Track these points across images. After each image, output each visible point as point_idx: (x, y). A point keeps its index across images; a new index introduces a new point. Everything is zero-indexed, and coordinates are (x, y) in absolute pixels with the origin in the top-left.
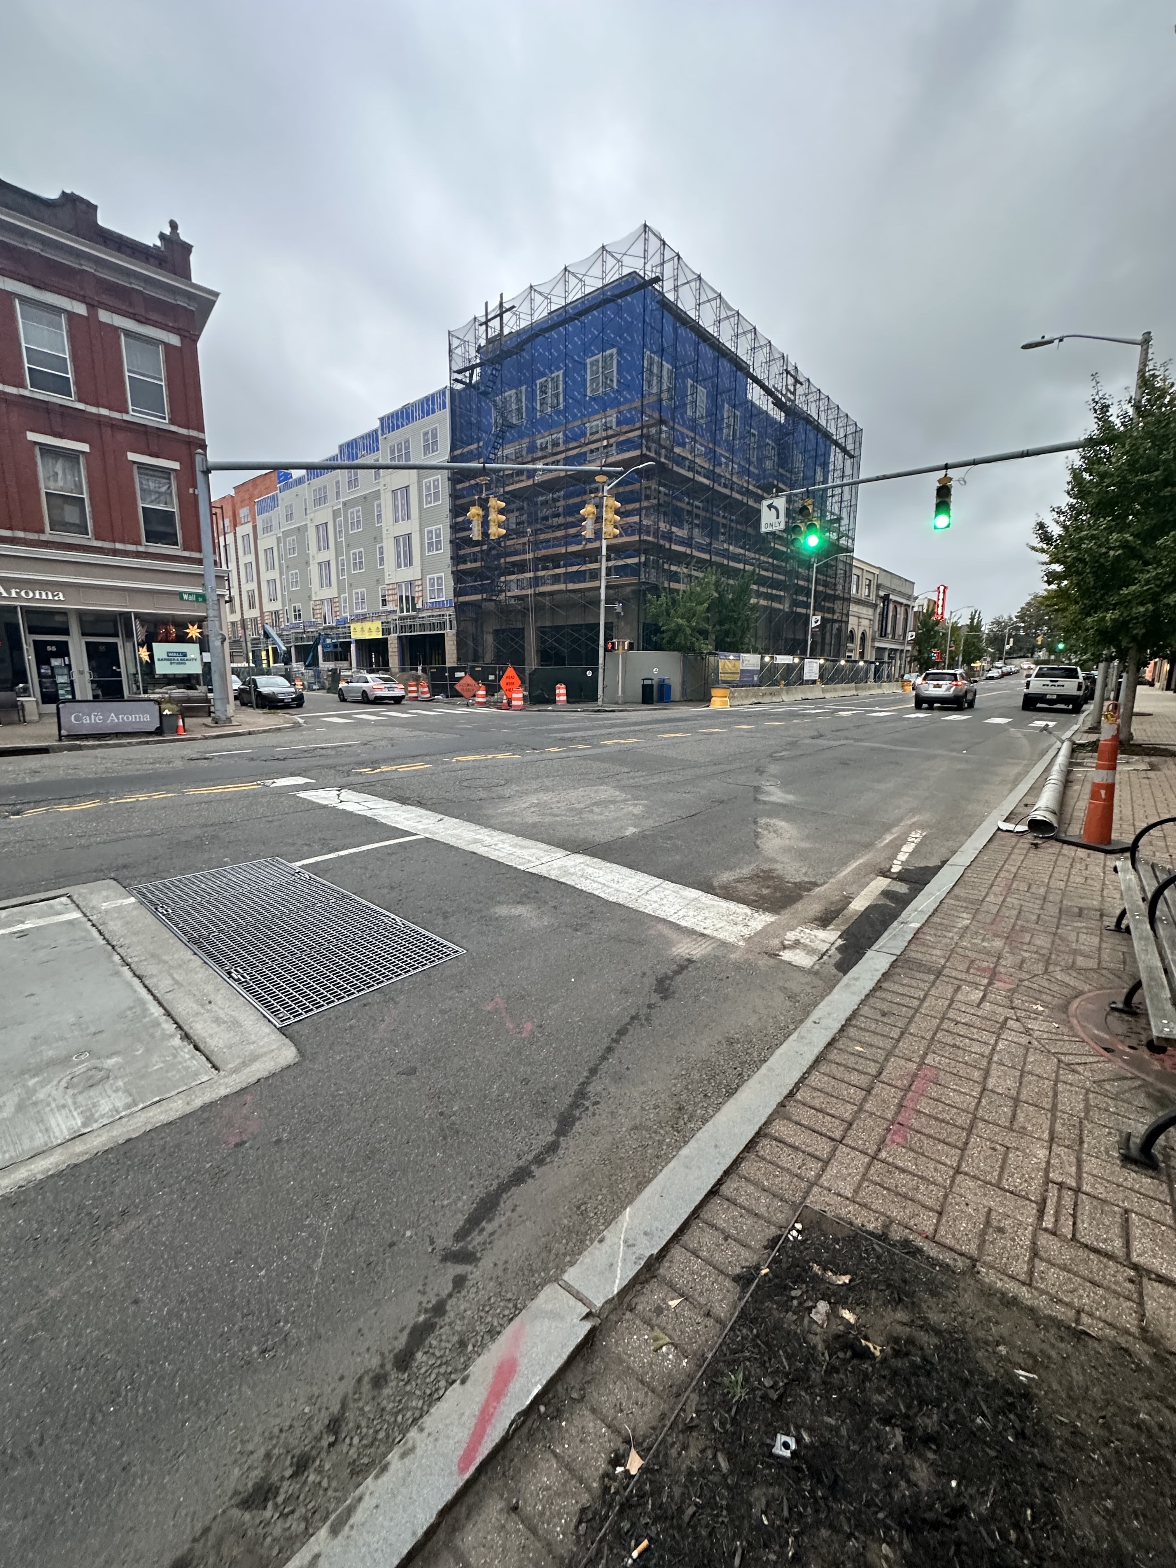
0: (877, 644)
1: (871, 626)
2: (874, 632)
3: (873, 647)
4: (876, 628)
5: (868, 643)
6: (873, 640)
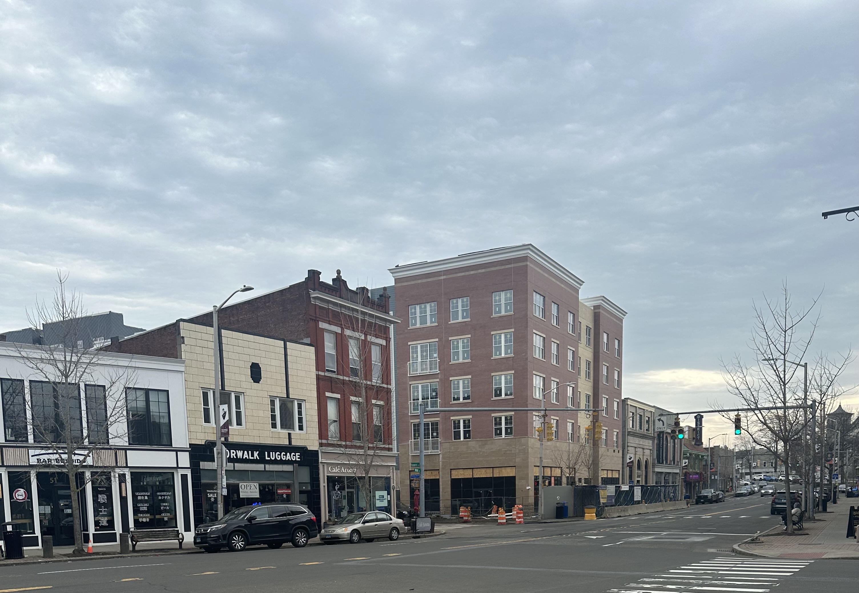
0: (657, 470)
1: (651, 454)
2: (653, 459)
3: (653, 472)
4: (655, 457)
5: (650, 470)
6: (654, 466)
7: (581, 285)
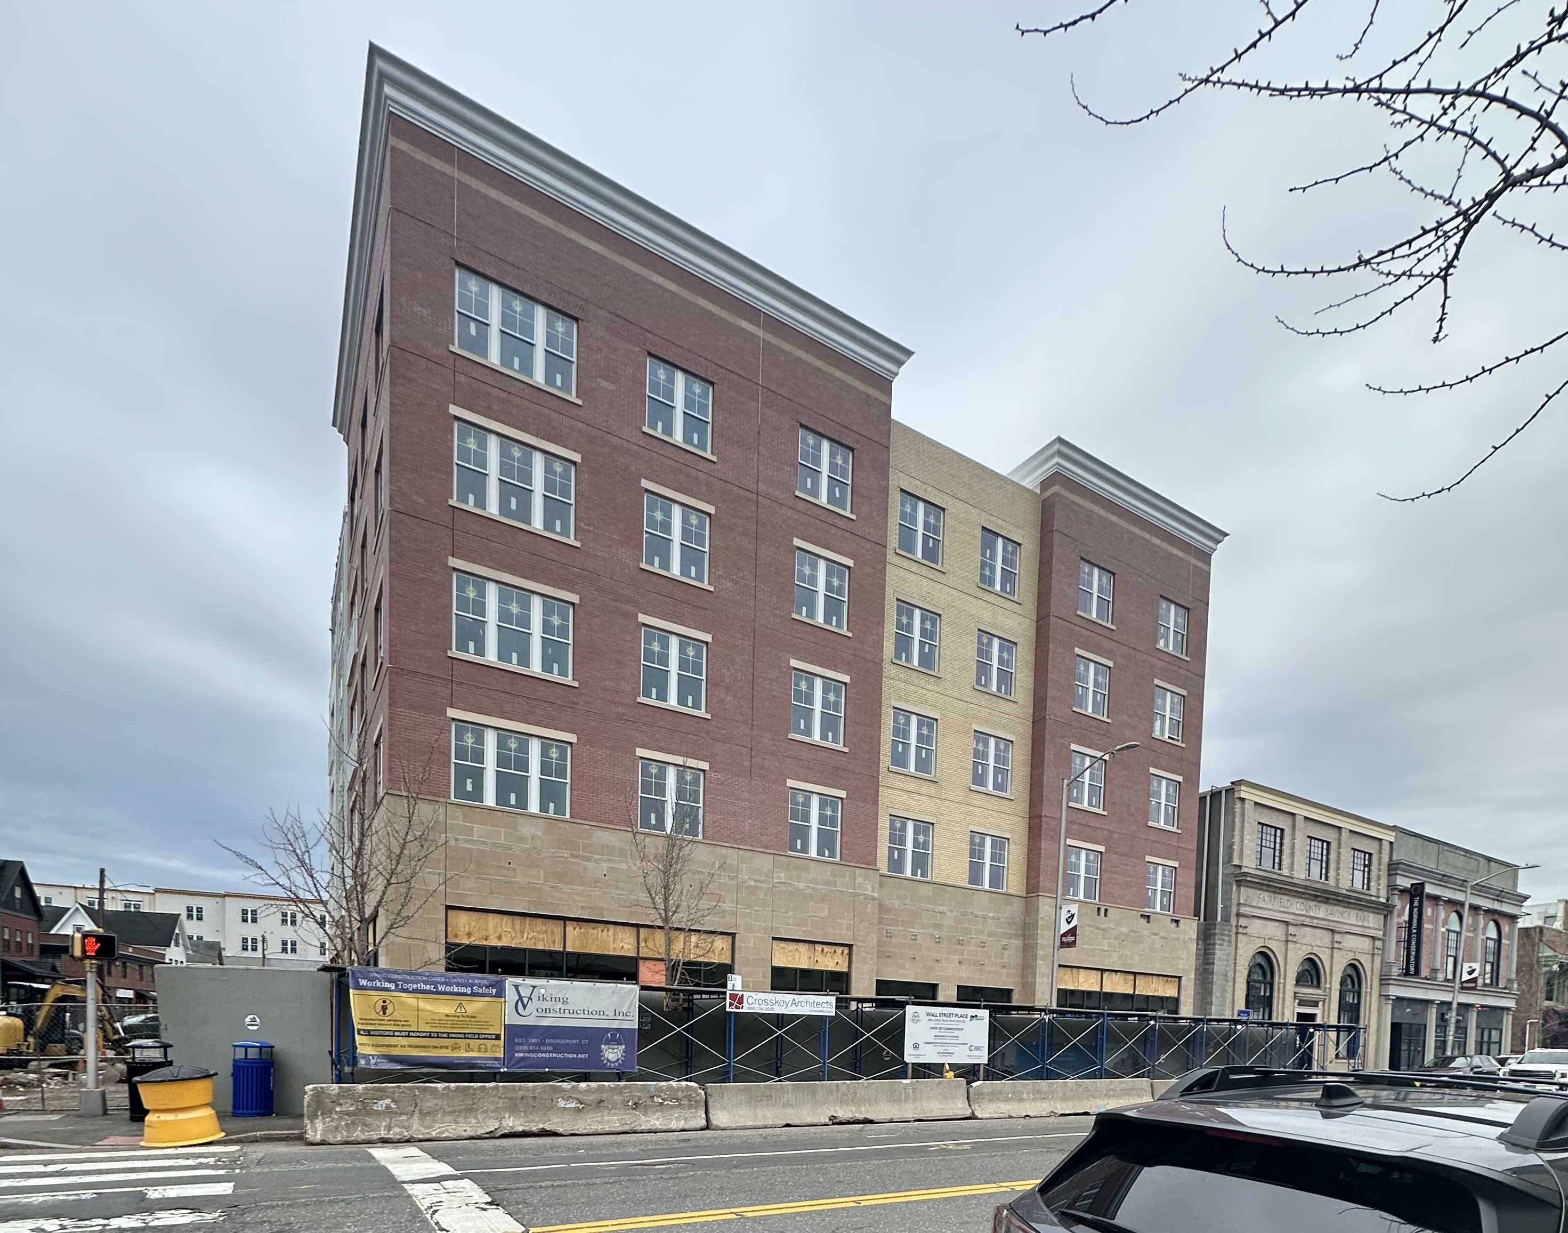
1: (1373, 948)
2: (1385, 964)
3: (1384, 997)
4: (1392, 958)
7: (900, 363)
